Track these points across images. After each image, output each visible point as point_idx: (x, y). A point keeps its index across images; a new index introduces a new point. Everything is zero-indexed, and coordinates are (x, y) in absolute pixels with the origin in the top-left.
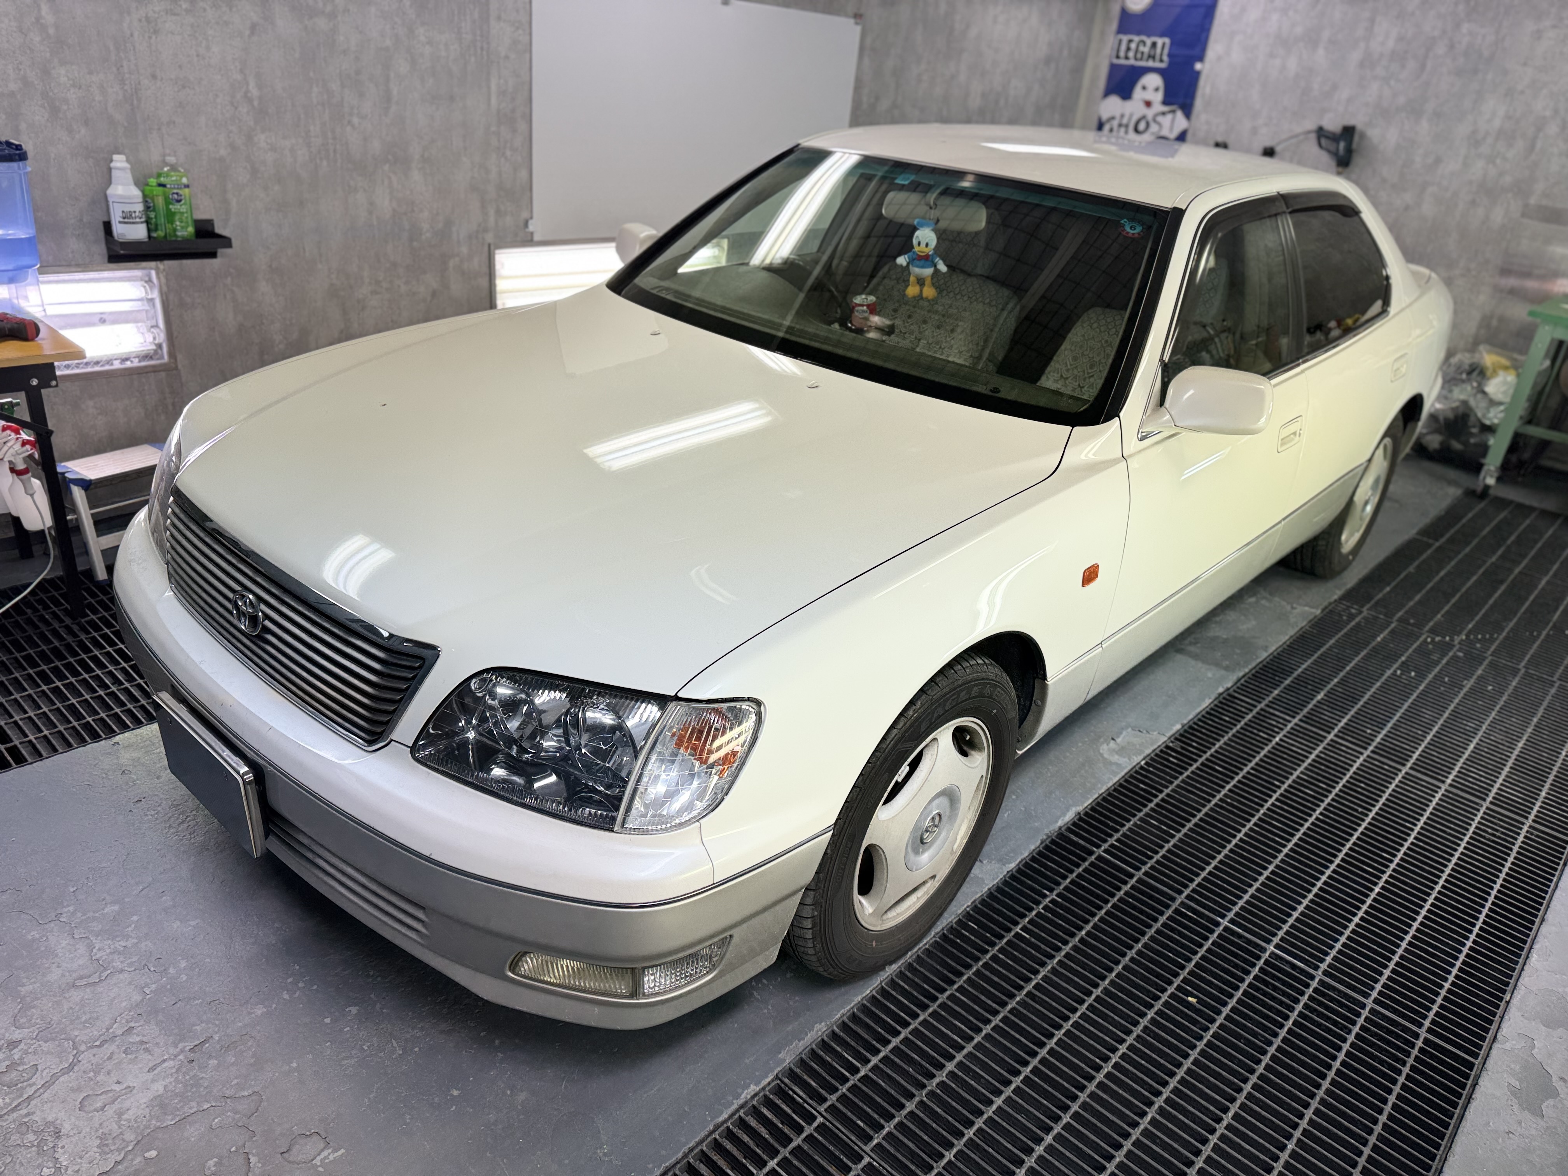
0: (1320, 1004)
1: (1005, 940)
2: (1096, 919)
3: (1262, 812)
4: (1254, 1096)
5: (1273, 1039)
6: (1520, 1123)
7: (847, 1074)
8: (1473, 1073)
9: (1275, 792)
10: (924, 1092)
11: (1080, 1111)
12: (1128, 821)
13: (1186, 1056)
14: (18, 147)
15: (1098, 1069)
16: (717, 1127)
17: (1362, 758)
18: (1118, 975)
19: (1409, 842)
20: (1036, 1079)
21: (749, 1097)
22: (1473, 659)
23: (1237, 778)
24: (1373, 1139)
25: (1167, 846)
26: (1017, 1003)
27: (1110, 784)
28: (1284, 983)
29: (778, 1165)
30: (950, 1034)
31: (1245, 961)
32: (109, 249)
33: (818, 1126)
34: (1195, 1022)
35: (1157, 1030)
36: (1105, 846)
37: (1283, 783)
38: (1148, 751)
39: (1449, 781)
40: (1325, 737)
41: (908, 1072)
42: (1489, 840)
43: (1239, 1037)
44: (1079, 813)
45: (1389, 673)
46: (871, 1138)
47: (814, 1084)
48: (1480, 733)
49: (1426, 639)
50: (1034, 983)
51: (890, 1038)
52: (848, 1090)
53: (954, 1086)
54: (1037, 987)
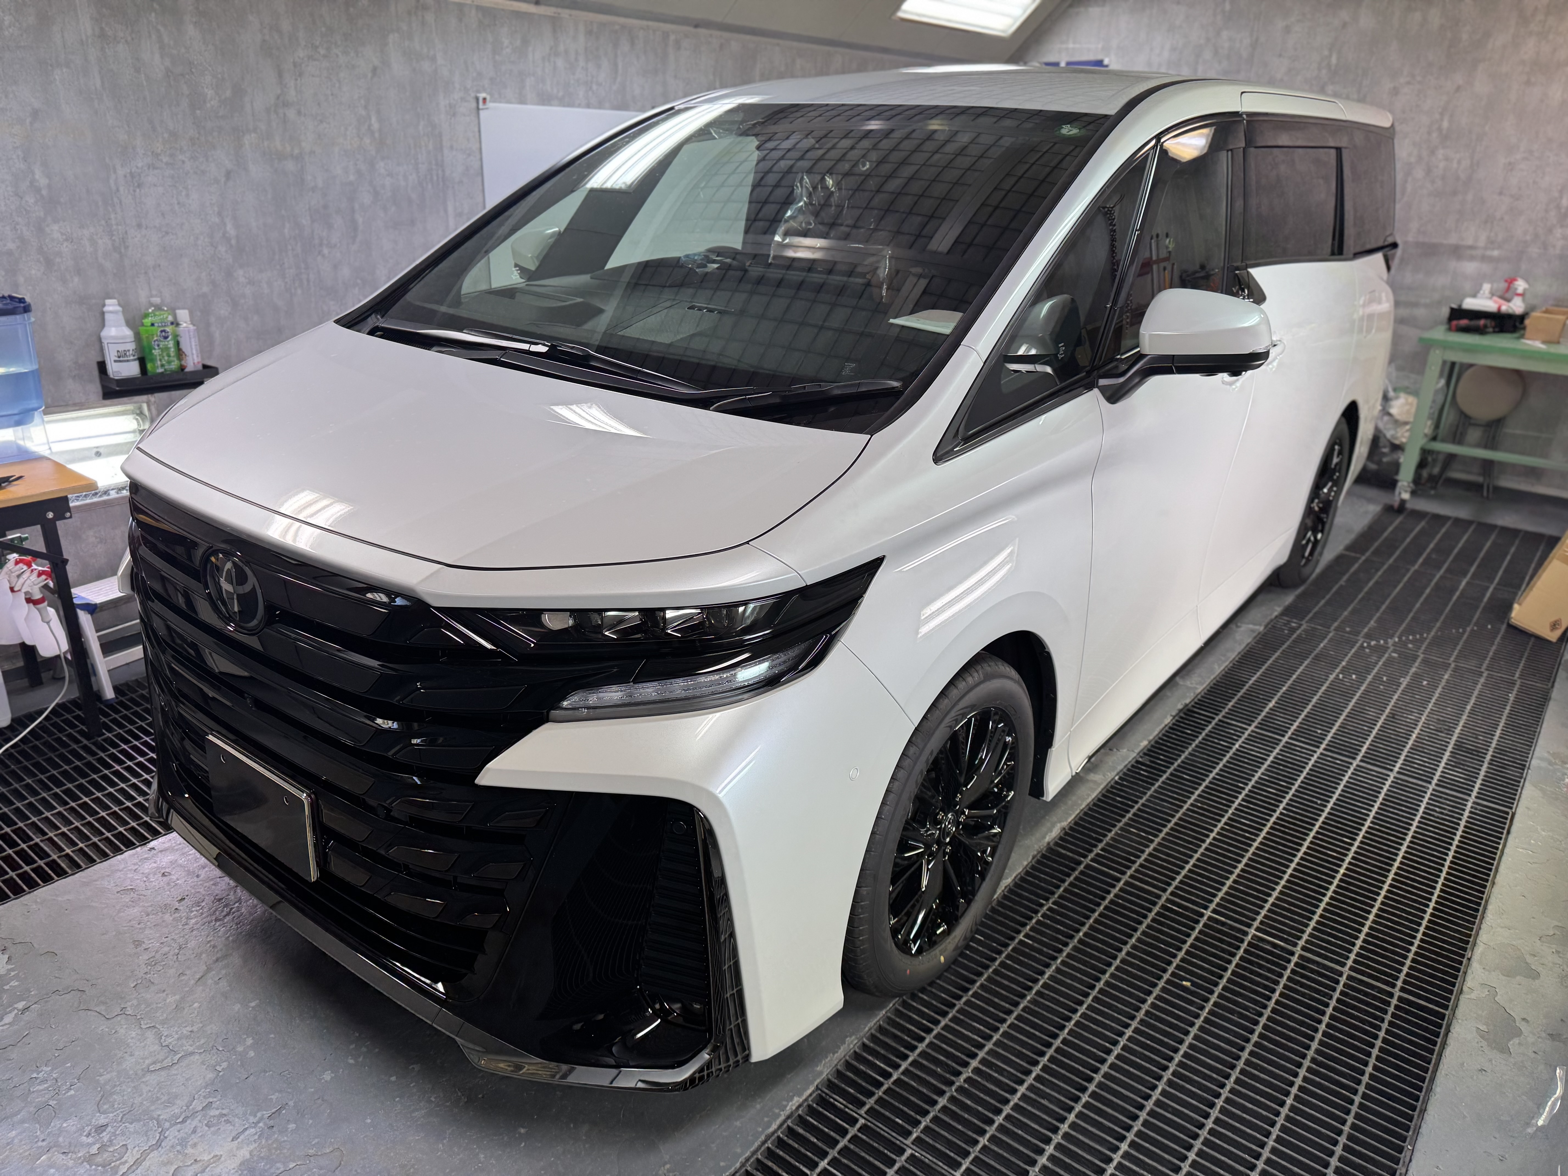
0: (1303, 976)
1: (1010, 948)
2: (1091, 921)
3: (1230, 812)
4: (1252, 1062)
5: (1263, 1011)
6: (1491, 1060)
7: (881, 1079)
8: (1445, 1022)
9: (1240, 793)
10: (953, 1088)
11: (1097, 1090)
12: (1110, 831)
13: (1187, 1033)
14: (22, 300)
15: (1109, 1052)
16: (768, 1138)
17: (1316, 756)
18: (1117, 969)
19: (1366, 826)
20: (1054, 1066)
21: (794, 1108)
22: (1408, 659)
23: (1204, 784)
24: (1362, 1089)
25: (1148, 851)
26: (1029, 1002)
27: (1090, 799)
28: (1268, 961)
29: (828, 1164)
30: (970, 1034)
31: (1230, 944)
32: (104, 387)
33: (861, 1128)
34: (1191, 1003)
35: (1158, 1013)
36: (1091, 856)
37: (1247, 784)
38: (1120, 767)
39: (1396, 769)
40: (1280, 740)
41: (935, 1072)
42: (1438, 818)
43: (1232, 1012)
44: (1064, 829)
45: (1332, 677)
46: (910, 1133)
47: (852, 1091)
48: (1420, 724)
49: (1362, 644)
50: (1041, 983)
51: (916, 1043)
52: (884, 1093)
53: (979, 1079)
54: (1045, 986)
